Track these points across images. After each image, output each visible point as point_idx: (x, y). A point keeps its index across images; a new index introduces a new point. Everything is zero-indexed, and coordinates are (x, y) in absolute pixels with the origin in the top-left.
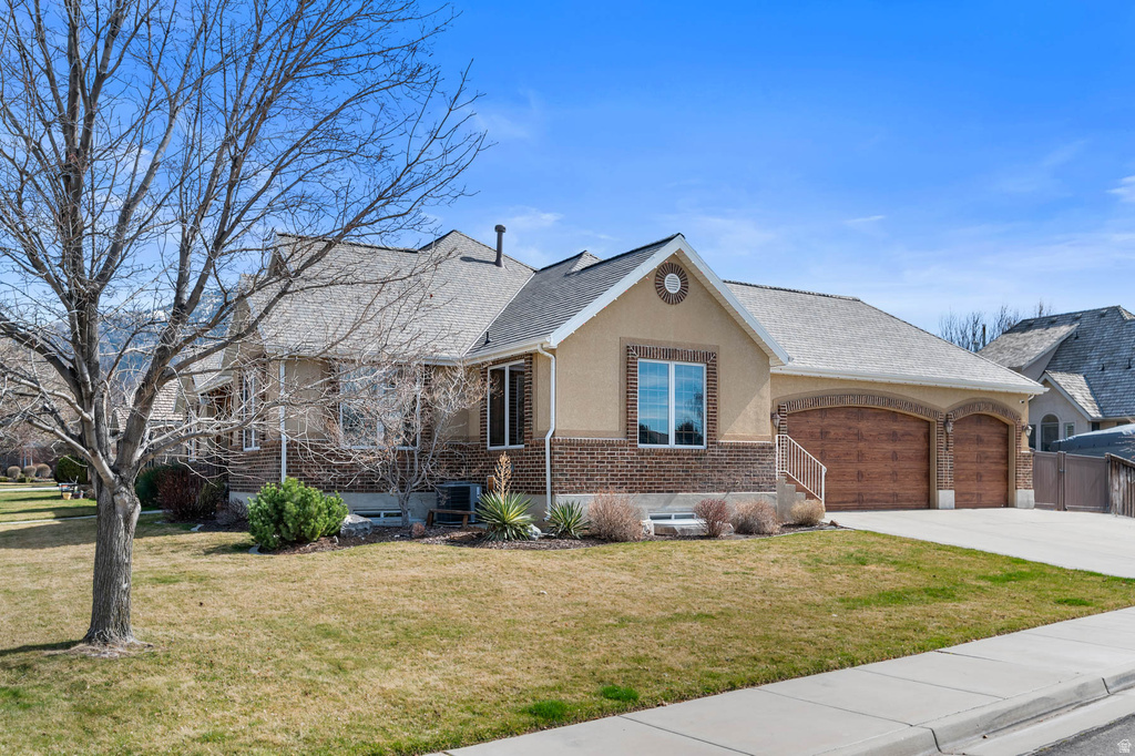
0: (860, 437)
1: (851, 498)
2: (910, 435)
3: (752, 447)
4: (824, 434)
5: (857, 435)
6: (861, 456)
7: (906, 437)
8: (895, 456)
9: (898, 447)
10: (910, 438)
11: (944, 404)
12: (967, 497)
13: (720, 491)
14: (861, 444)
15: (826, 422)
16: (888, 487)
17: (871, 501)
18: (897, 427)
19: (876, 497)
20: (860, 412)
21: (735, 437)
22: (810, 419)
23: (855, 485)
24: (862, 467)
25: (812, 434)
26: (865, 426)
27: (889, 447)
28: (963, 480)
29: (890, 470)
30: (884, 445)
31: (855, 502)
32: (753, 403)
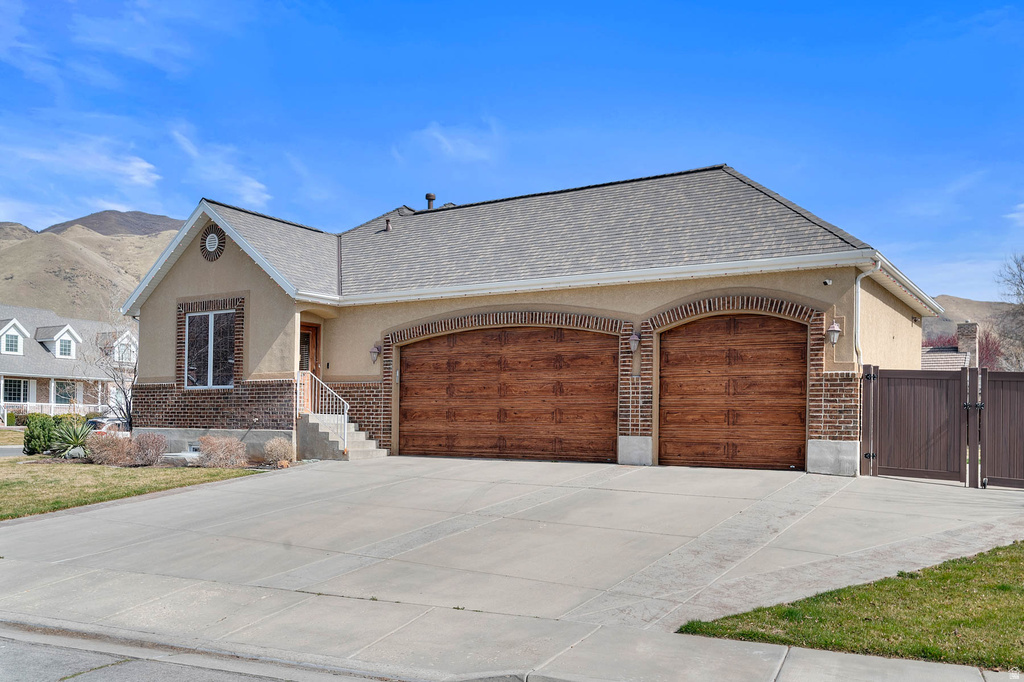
0: (502, 365)
1: (488, 443)
2: (587, 358)
3: (271, 385)
4: (452, 365)
5: (499, 363)
6: (504, 390)
7: (580, 362)
8: (558, 389)
9: (565, 376)
10: (585, 362)
11: (639, 310)
12: (704, 448)
13: (244, 427)
14: (505, 376)
15: (455, 351)
16: (546, 429)
17: (519, 447)
18: (561, 348)
19: (526, 443)
20: (503, 335)
21: (261, 376)
22: (435, 349)
23: (495, 426)
24: (505, 404)
25: (437, 367)
26: (508, 351)
27: (550, 377)
28: (695, 422)
29: (550, 408)
30: (541, 375)
31: (495, 447)
32: (278, 341)
